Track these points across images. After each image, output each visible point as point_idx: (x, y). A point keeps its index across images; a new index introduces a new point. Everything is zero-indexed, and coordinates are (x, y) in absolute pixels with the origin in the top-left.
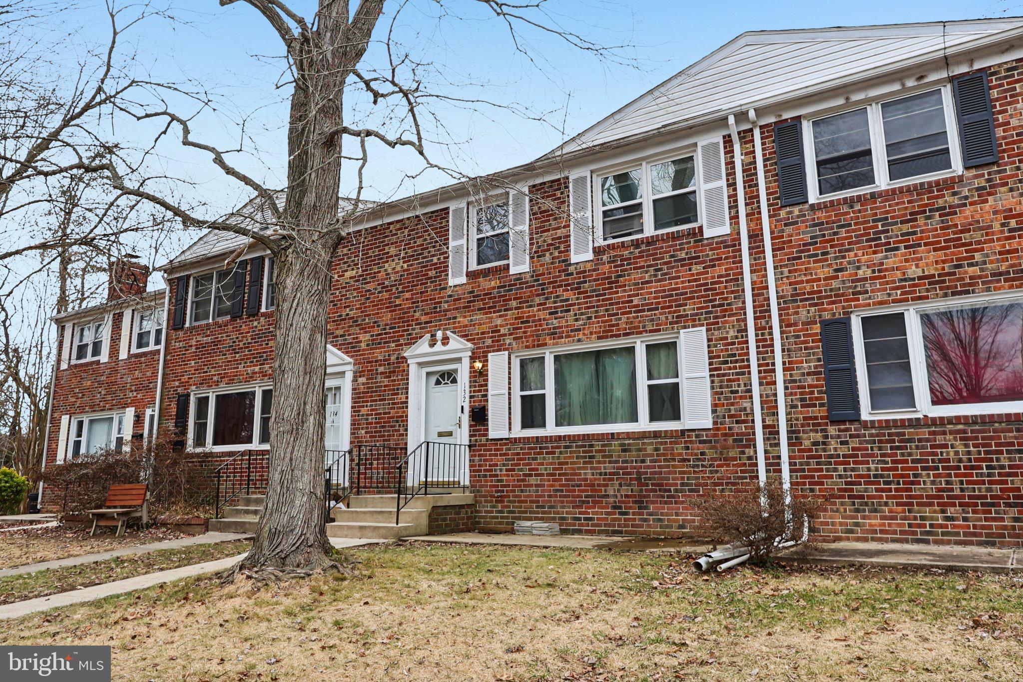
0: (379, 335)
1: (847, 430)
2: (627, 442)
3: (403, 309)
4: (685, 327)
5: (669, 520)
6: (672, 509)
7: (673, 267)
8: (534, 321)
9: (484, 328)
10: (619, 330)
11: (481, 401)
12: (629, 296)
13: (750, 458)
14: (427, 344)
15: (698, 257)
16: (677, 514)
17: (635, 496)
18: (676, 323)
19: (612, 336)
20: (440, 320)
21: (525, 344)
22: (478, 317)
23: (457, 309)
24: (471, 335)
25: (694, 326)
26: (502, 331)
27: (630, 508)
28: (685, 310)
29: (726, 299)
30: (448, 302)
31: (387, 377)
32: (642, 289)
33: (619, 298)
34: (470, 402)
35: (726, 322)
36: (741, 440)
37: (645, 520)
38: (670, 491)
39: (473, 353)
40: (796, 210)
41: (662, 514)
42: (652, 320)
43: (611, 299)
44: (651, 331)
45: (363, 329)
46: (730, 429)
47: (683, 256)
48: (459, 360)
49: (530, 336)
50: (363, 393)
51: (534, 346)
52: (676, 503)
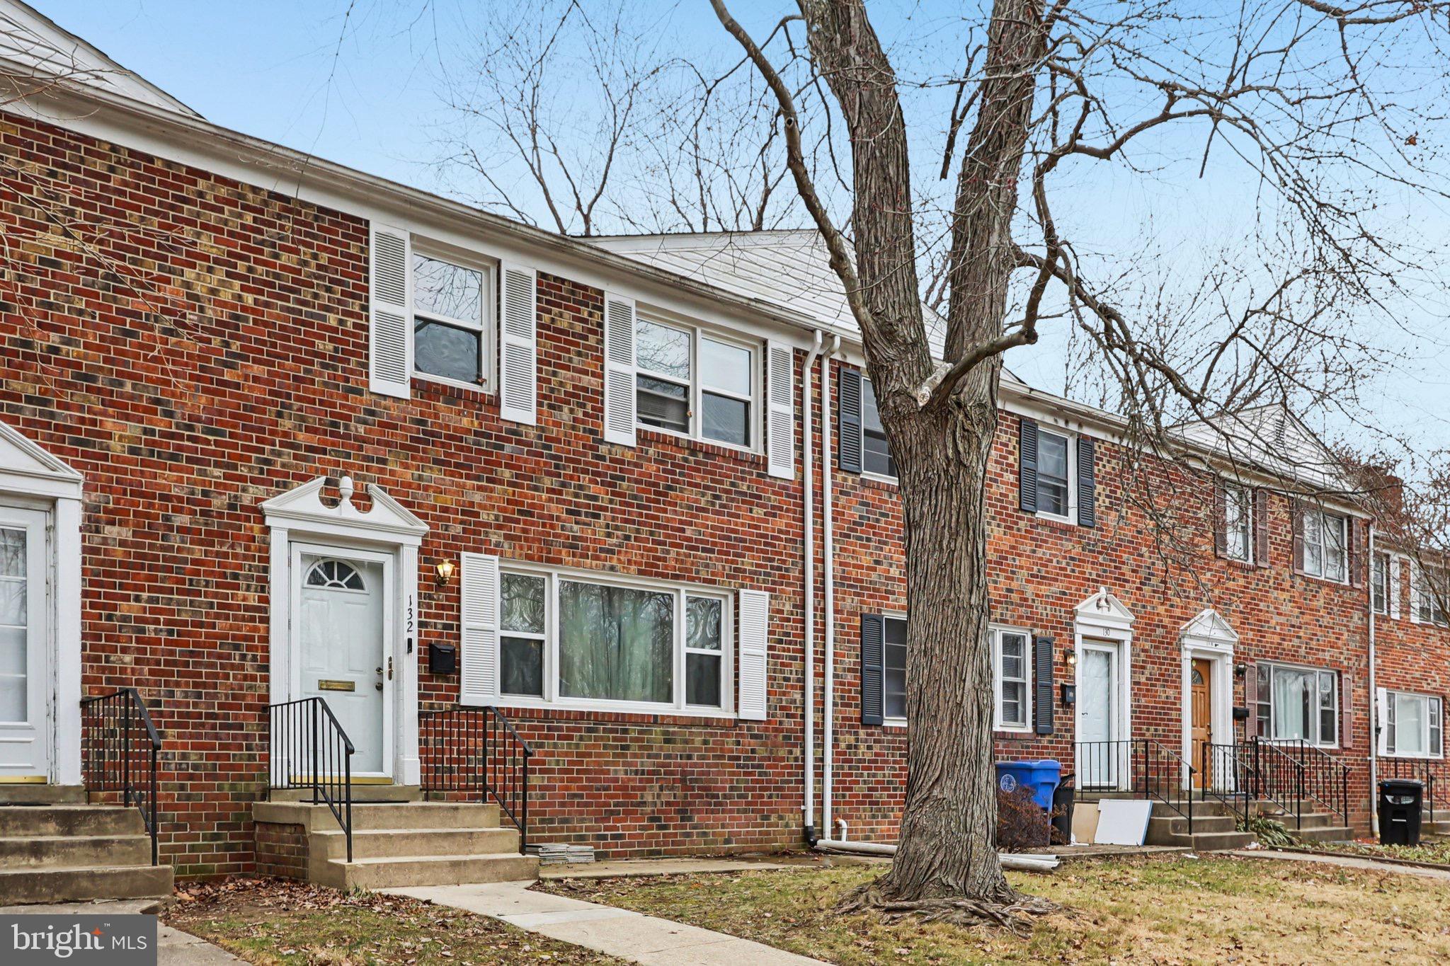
0: (172, 436)
1: (872, 734)
2: (671, 729)
3: (246, 398)
4: (743, 586)
5: (714, 834)
6: (718, 819)
7: (733, 500)
8: (541, 516)
9: (449, 500)
10: (666, 567)
11: (441, 635)
12: (681, 522)
13: (796, 759)
14: (316, 495)
15: (759, 497)
16: (723, 826)
17: (677, 804)
18: (734, 577)
19: (657, 574)
20: (348, 456)
21: (525, 551)
22: (434, 475)
23: (388, 444)
24: (420, 506)
25: (752, 587)
26: (484, 517)
27: (671, 819)
28: (743, 563)
29: (784, 562)
30: (365, 422)
31: (201, 543)
32: (697, 517)
33: (668, 520)
34: (420, 634)
35: (782, 591)
36: (790, 738)
37: (688, 835)
38: (717, 797)
39: (425, 542)
40: (850, 478)
41: (707, 826)
42: (707, 566)
43: (657, 518)
44: (705, 581)
45: (113, 404)
46: (781, 723)
47: (745, 489)
48: (395, 548)
49: (534, 540)
50: (122, 564)
51: (540, 559)
52: (723, 812)
